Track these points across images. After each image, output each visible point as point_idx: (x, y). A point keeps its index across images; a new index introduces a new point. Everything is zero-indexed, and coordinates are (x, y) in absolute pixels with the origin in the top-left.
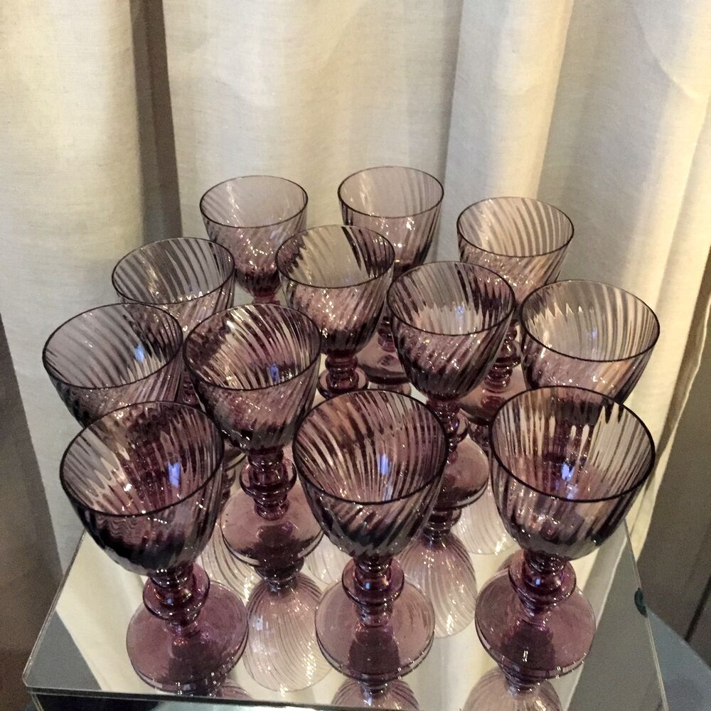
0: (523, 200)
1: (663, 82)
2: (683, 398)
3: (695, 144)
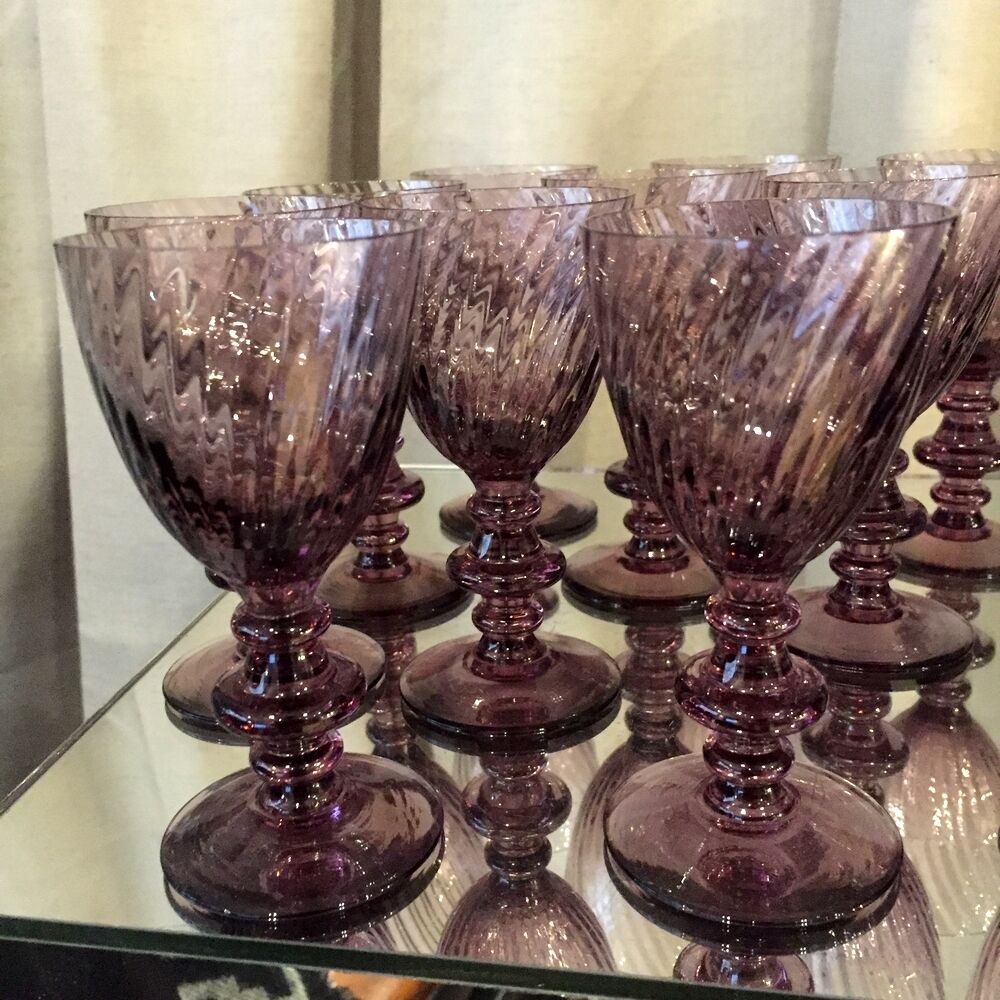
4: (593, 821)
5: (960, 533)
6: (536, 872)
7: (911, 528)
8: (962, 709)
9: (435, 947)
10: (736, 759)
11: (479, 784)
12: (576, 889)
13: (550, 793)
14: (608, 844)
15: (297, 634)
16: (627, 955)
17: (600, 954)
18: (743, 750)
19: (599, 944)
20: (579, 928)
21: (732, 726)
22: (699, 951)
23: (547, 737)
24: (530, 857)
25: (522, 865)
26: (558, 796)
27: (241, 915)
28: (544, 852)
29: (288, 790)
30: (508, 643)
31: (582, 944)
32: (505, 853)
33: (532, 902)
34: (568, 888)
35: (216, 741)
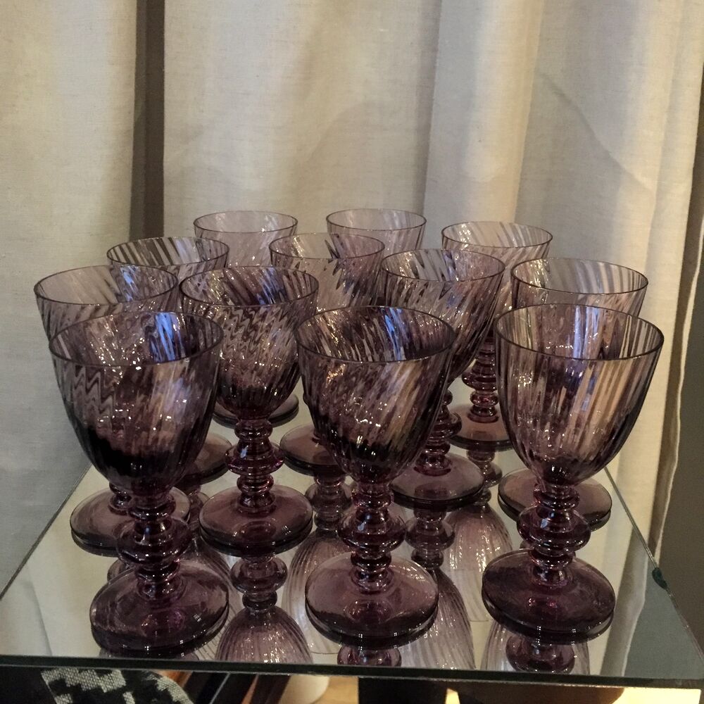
0: (502, 224)
1: (615, 169)
2: (665, 501)
3: (649, 229)
4: (298, 573)
5: (483, 419)
6: (269, 608)
7: (454, 430)
8: (487, 506)
9: (213, 656)
10: (365, 562)
11: (240, 565)
12: (289, 614)
13: (276, 569)
14: (307, 601)
15: (160, 516)
16: (315, 643)
17: (301, 646)
18: (368, 557)
19: (300, 640)
20: (291, 634)
21: (363, 549)
22: (348, 649)
23: (276, 546)
24: (267, 601)
25: (262, 605)
26: (281, 571)
27: (132, 648)
28: (274, 598)
29: (153, 587)
30: (256, 498)
31: (293, 642)
32: (254, 600)
33: (267, 625)
34: (285, 614)
35: (100, 555)
